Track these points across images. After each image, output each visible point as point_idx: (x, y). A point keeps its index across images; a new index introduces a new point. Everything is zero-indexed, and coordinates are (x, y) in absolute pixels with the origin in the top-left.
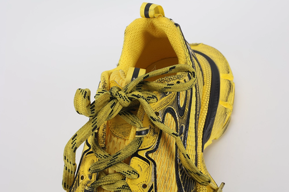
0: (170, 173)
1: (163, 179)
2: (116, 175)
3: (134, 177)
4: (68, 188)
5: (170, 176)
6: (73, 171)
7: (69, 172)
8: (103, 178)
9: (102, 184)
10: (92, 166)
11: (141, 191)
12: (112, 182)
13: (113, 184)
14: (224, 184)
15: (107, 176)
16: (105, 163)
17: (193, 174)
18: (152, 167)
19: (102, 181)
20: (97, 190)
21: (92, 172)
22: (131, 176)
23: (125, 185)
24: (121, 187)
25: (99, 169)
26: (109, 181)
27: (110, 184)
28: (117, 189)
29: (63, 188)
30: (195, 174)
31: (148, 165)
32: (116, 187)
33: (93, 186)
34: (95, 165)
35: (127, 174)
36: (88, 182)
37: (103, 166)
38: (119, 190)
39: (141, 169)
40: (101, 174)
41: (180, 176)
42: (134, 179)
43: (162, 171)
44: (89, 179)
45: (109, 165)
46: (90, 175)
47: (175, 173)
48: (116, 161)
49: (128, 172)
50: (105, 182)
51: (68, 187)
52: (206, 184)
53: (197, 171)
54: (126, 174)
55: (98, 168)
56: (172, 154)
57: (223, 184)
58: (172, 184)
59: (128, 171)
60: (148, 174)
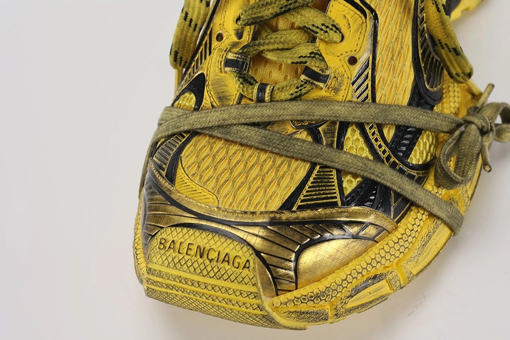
0: (402, 42)
1: (388, 52)
2: (295, 33)
3: (335, 39)
4: (180, 65)
5: (402, 47)
6: (199, 23)
7: (190, 25)
8: (269, 37)
9: (266, 47)
10: (246, 11)
11: (344, 68)
12: (286, 46)
13: (287, 49)
14: (493, 86)
15: (275, 33)
16: (275, 3)
17: (445, 51)
18: (370, 24)
19: (267, 41)
20: (251, 63)
21: (244, 23)
22: (328, 35)
23: (315, 52)
24: (308, 55)
25: (262, 17)
26: (280, 42)
27: (282, 49)
28: (300, 57)
29: (171, 63)
30: (450, 51)
31: (363, 18)
32: (296, 56)
33: (245, 50)
34: (254, 7)
35: (322, 29)
36: (234, 45)
37: (271, 11)
38: (304, 61)
39: (349, 24)
40: (263, 29)
41: (420, 51)
42: (334, 42)
43: (387, 36)
44: (235, 39)
45: (283, 9)
46: (238, 30)
47: (411, 44)
48: (299, 3)
49: (323, 27)
50: (272, 43)
51: (181, 63)
52: (461, 80)
53: (455, 45)
54: (318, 30)
55: (259, 15)
56: (408, 4)
57: (490, 87)
58: (404, 65)
59: (323, 25)
60: (362, 36)
